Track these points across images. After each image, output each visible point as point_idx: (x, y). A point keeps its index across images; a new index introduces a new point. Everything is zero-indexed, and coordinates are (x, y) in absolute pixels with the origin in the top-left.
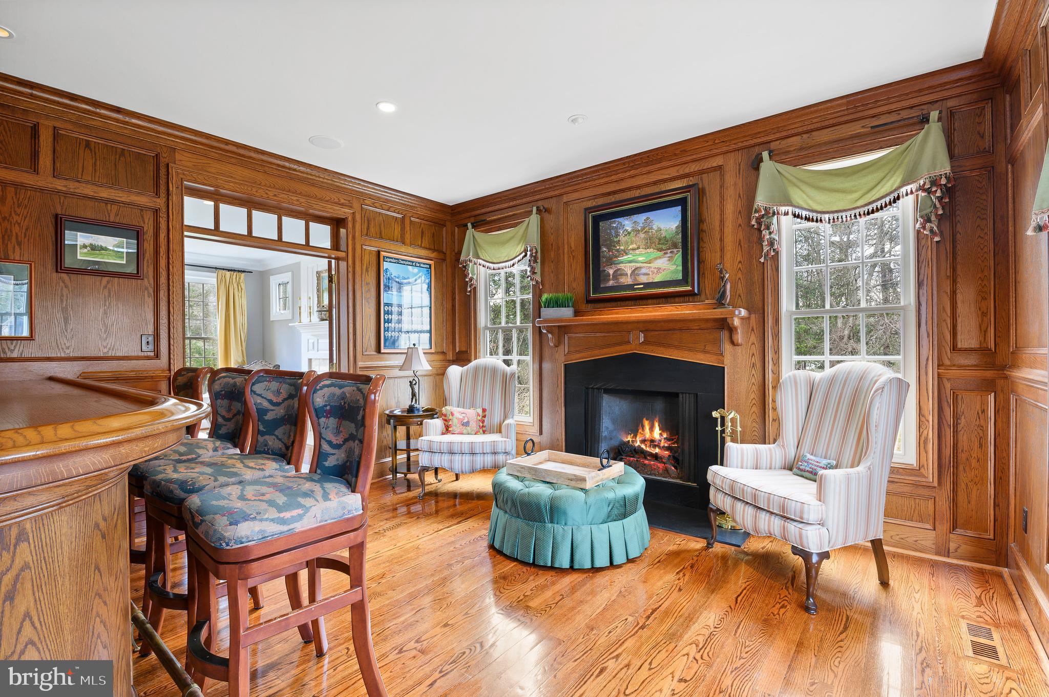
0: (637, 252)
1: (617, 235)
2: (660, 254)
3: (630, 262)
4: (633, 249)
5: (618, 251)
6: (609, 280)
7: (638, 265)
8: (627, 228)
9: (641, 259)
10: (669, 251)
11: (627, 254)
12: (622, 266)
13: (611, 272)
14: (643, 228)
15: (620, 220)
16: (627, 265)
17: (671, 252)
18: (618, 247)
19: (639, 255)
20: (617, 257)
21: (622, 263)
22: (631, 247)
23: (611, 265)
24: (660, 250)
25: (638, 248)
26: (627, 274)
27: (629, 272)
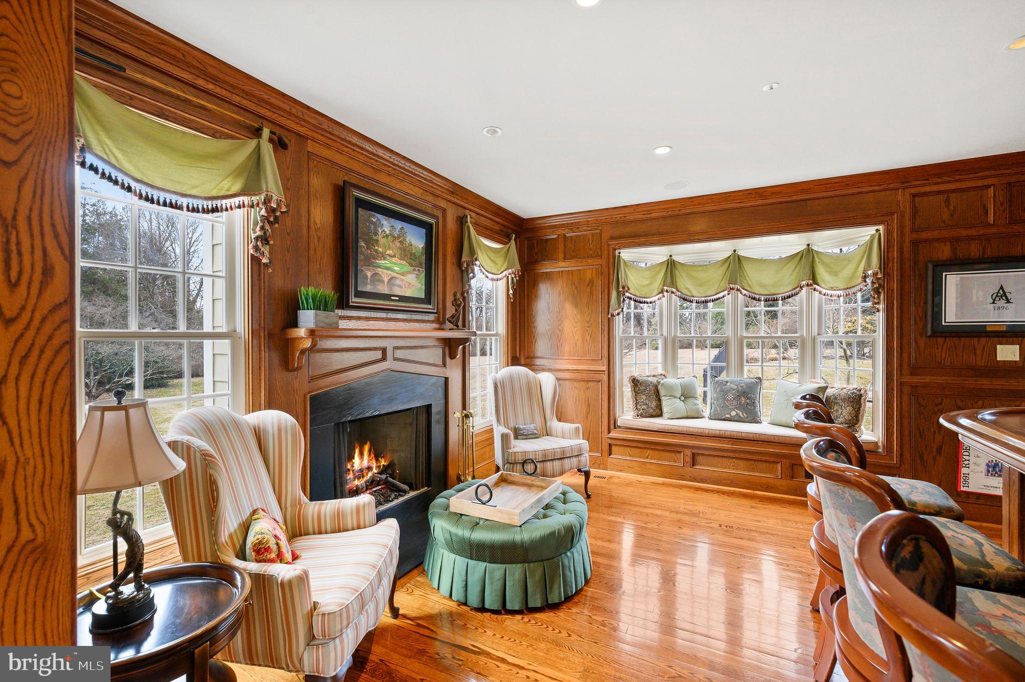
0: (394, 260)
1: (376, 234)
2: (411, 269)
3: (388, 269)
4: (390, 256)
5: (376, 251)
6: (366, 284)
7: (394, 274)
8: (386, 230)
9: (396, 268)
10: (417, 269)
11: (385, 259)
12: (379, 270)
13: (369, 274)
14: (399, 237)
15: (380, 216)
16: (384, 271)
17: (418, 270)
18: (376, 248)
19: (395, 264)
20: (376, 259)
21: (379, 267)
22: (388, 252)
23: (369, 266)
24: (411, 265)
25: (394, 256)
26: (384, 282)
27: (386, 280)
